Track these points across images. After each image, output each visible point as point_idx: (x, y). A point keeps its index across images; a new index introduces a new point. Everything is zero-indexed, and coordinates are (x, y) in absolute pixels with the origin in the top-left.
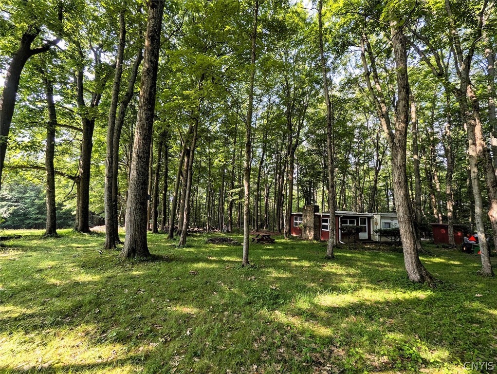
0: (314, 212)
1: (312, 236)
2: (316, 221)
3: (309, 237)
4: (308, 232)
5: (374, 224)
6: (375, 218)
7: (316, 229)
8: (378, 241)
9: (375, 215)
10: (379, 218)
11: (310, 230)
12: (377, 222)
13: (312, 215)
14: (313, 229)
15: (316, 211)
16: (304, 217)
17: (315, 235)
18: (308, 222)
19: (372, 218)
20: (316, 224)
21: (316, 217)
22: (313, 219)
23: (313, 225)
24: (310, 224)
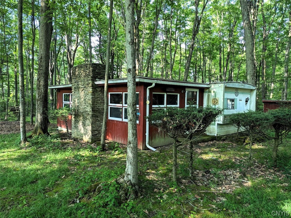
0: (94, 79)
1: (88, 134)
2: (98, 99)
3: (83, 137)
4: (82, 125)
5: (211, 102)
6: (212, 91)
7: (98, 118)
8: (217, 135)
9: (213, 85)
10: (221, 90)
11: (85, 120)
12: (217, 98)
13: (88, 87)
14: (90, 118)
15: (97, 77)
16: (75, 92)
17: (95, 131)
18: (81, 103)
19: (208, 90)
20: (97, 107)
21: (98, 90)
22: (91, 96)
23: (91, 109)
24: (85, 107)
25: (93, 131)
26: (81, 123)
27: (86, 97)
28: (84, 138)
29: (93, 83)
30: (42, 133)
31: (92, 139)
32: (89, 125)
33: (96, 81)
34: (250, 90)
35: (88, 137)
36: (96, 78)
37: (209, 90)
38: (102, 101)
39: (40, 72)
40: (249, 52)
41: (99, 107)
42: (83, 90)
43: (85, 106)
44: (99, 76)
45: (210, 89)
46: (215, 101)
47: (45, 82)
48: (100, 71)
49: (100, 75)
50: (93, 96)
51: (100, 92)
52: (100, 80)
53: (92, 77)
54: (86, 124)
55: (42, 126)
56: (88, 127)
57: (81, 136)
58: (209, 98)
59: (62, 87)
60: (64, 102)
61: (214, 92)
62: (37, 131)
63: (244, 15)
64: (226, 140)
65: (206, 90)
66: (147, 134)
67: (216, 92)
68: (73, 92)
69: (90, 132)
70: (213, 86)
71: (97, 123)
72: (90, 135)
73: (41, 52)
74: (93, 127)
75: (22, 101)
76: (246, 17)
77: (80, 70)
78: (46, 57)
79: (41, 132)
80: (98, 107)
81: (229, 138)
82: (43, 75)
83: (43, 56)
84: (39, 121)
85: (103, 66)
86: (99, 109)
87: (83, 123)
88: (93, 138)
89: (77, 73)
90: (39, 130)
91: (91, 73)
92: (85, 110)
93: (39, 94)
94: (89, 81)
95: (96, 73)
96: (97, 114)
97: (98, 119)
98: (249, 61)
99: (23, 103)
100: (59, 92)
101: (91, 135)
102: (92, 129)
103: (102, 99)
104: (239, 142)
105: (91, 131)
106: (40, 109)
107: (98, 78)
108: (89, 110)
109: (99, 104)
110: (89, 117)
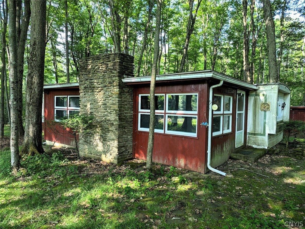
0: (121, 75)
1: (112, 151)
2: (125, 103)
3: (101, 155)
4: (100, 139)
5: (258, 107)
6: (261, 95)
7: (126, 129)
8: (268, 148)
9: (262, 86)
10: (274, 92)
11: (106, 132)
12: (267, 102)
13: (111, 86)
14: (116, 130)
15: (125, 72)
16: (86, 93)
17: (122, 147)
18: (97, 109)
19: (254, 93)
20: (123, 114)
21: (125, 90)
22: (117, 99)
23: (117, 117)
24: (106, 114)
25: (119, 148)
26: (97, 137)
27: (106, 101)
28: (103, 157)
29: (120, 80)
30: (36, 152)
31: (118, 159)
32: (113, 140)
33: (124, 78)
34: (283, 95)
35: (111, 157)
36: (123, 74)
37: (256, 93)
38: (129, 106)
39: (33, 64)
40: (272, 52)
41: (127, 115)
42: (100, 92)
43: (104, 113)
44: (126, 72)
45: (258, 92)
46: (265, 106)
47: (40, 79)
48: (127, 64)
49: (128, 70)
50: (119, 99)
51: (128, 94)
52: (127, 77)
53: (119, 72)
54: (108, 138)
55: (35, 141)
56: (112, 142)
57: (97, 155)
58: (257, 103)
59: (59, 86)
60: (56, 107)
61: (263, 95)
62: (29, 148)
63: (267, 11)
64: (281, 154)
65: (252, 93)
66: (209, 152)
67: (266, 96)
68: (81, 94)
69: (116, 150)
70: (261, 88)
71: (124, 136)
72: (115, 153)
73: (34, 35)
74: (120, 142)
75: (14, 106)
76: (269, 13)
77: (96, 62)
78: (41, 43)
79: (35, 150)
80: (125, 115)
81: (284, 151)
82: (38, 69)
83: (37, 40)
84: (31, 134)
85: (131, 59)
86: (126, 117)
87: (103, 136)
88: (120, 157)
89: (90, 67)
90: (31, 149)
91: (117, 67)
92: (105, 119)
93: (31, 96)
94: (114, 78)
95: (123, 67)
96: (124, 123)
97: (125, 131)
98: (273, 62)
99: (16, 108)
100: (48, 94)
101: (117, 154)
102: (118, 145)
103: (129, 103)
104: (297, 156)
105: (118, 148)
106: (32, 117)
107: (126, 75)
108: (113, 119)
109: (126, 110)
110: (113, 128)
